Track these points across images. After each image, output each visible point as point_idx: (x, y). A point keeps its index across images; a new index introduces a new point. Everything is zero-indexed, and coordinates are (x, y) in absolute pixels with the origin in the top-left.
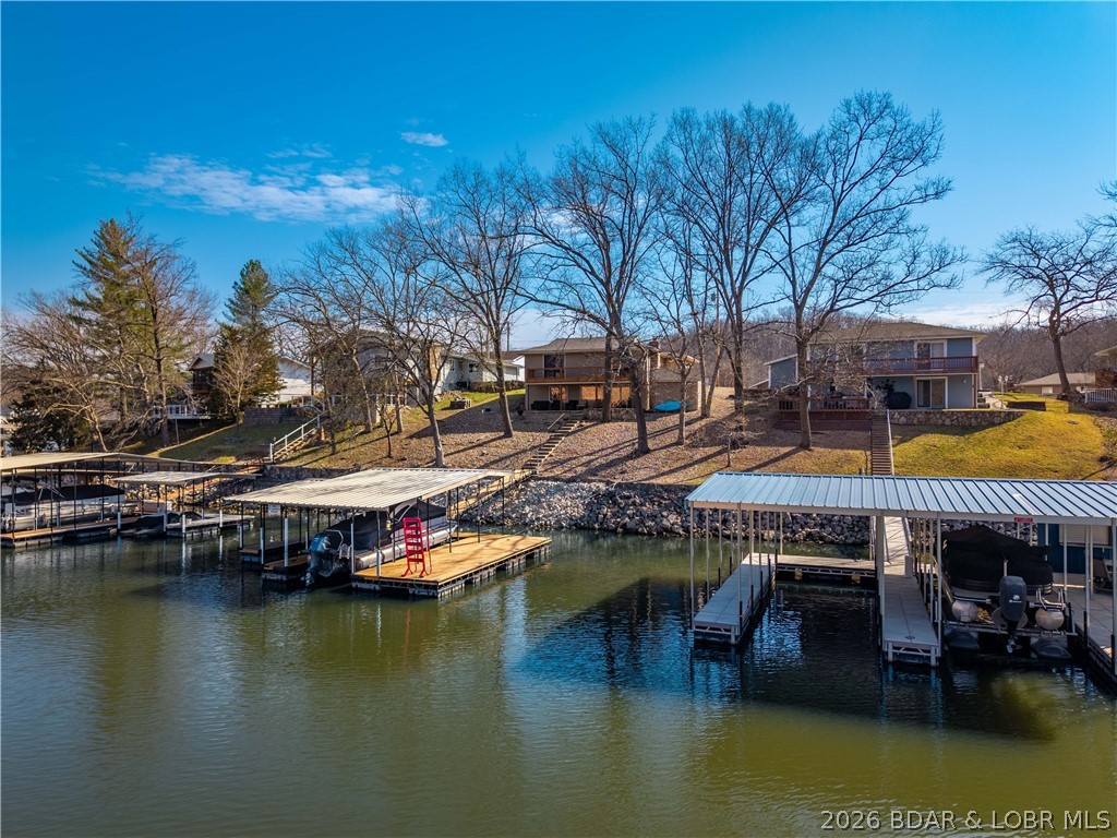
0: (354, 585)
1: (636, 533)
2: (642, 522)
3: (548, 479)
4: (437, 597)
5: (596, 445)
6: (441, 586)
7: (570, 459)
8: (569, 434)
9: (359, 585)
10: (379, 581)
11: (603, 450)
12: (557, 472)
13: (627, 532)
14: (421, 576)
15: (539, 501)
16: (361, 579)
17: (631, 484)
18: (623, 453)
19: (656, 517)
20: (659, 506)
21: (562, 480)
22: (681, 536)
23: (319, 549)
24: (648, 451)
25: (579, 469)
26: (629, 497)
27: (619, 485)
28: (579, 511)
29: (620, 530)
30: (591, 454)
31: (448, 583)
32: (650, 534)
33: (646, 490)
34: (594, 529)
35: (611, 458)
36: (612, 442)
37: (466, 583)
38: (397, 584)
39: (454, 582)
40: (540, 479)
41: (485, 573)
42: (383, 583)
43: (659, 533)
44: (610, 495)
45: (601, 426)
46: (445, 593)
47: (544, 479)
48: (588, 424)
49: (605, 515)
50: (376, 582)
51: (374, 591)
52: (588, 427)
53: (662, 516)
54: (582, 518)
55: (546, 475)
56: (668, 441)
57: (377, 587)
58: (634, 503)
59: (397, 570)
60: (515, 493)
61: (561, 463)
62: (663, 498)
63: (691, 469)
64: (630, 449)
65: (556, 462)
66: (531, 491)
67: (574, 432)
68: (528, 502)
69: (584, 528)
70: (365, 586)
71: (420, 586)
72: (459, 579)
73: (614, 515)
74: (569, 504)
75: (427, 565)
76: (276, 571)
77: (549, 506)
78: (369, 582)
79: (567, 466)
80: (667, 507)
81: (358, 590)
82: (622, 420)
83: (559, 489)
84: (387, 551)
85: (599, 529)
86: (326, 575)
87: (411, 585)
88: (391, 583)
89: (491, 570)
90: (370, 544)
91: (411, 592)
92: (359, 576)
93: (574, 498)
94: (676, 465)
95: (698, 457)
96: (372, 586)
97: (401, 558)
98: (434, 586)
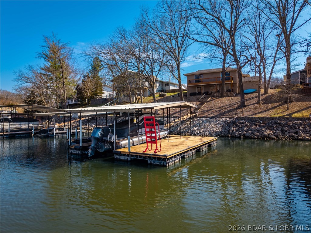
0: (115, 157)
1: (251, 138)
2: (253, 133)
3: (202, 117)
4: (166, 166)
5: (221, 105)
6: (168, 159)
7: (211, 110)
8: (207, 102)
9: (119, 157)
10: (130, 155)
11: (224, 106)
12: (206, 114)
13: (246, 137)
14: (155, 152)
15: (200, 126)
16: (120, 154)
17: (243, 117)
18: (234, 107)
19: (259, 131)
20: (259, 126)
21: (209, 118)
22: (275, 139)
23: (96, 136)
24: (245, 106)
25: (216, 113)
26: (243, 123)
27: (237, 118)
28: (219, 130)
29: (242, 137)
30: (219, 108)
31: (172, 157)
32: (258, 139)
33: (251, 120)
34: (228, 137)
35: (229, 109)
36: (227, 104)
37: (182, 158)
38: (140, 157)
39: (175, 157)
40: (199, 117)
41: (190, 152)
42: (132, 156)
43: (263, 139)
44: (234, 123)
45: (220, 99)
46: (171, 163)
47: (200, 117)
48: (215, 98)
49: (233, 131)
50: (128, 155)
51: (127, 161)
52: (215, 99)
53: (262, 130)
54: (221, 132)
55: (201, 116)
56: (253, 102)
57: (129, 159)
58: (246, 125)
59: (140, 149)
60: (188, 123)
61: (207, 111)
62: (260, 123)
63: (269, 111)
64: (236, 106)
65: (204, 111)
66: (195, 122)
67: (209, 101)
68: (195, 126)
69: (223, 136)
70: (122, 158)
71: (155, 158)
72: (178, 155)
73: (237, 131)
74: (214, 126)
75: (159, 147)
76: (75, 149)
77: (204, 127)
78: (124, 155)
79: (210, 112)
80: (263, 127)
81: (118, 160)
82: (229, 96)
83: (208, 121)
84: (135, 139)
85: (231, 137)
86: (101, 151)
87: (149, 158)
88: (137, 156)
89: (194, 151)
90: (126, 134)
91: (149, 162)
92: (118, 152)
93: (215, 124)
94: (261, 110)
95: (270, 107)
96: (126, 158)
97: (143, 143)
98: (164, 159)
